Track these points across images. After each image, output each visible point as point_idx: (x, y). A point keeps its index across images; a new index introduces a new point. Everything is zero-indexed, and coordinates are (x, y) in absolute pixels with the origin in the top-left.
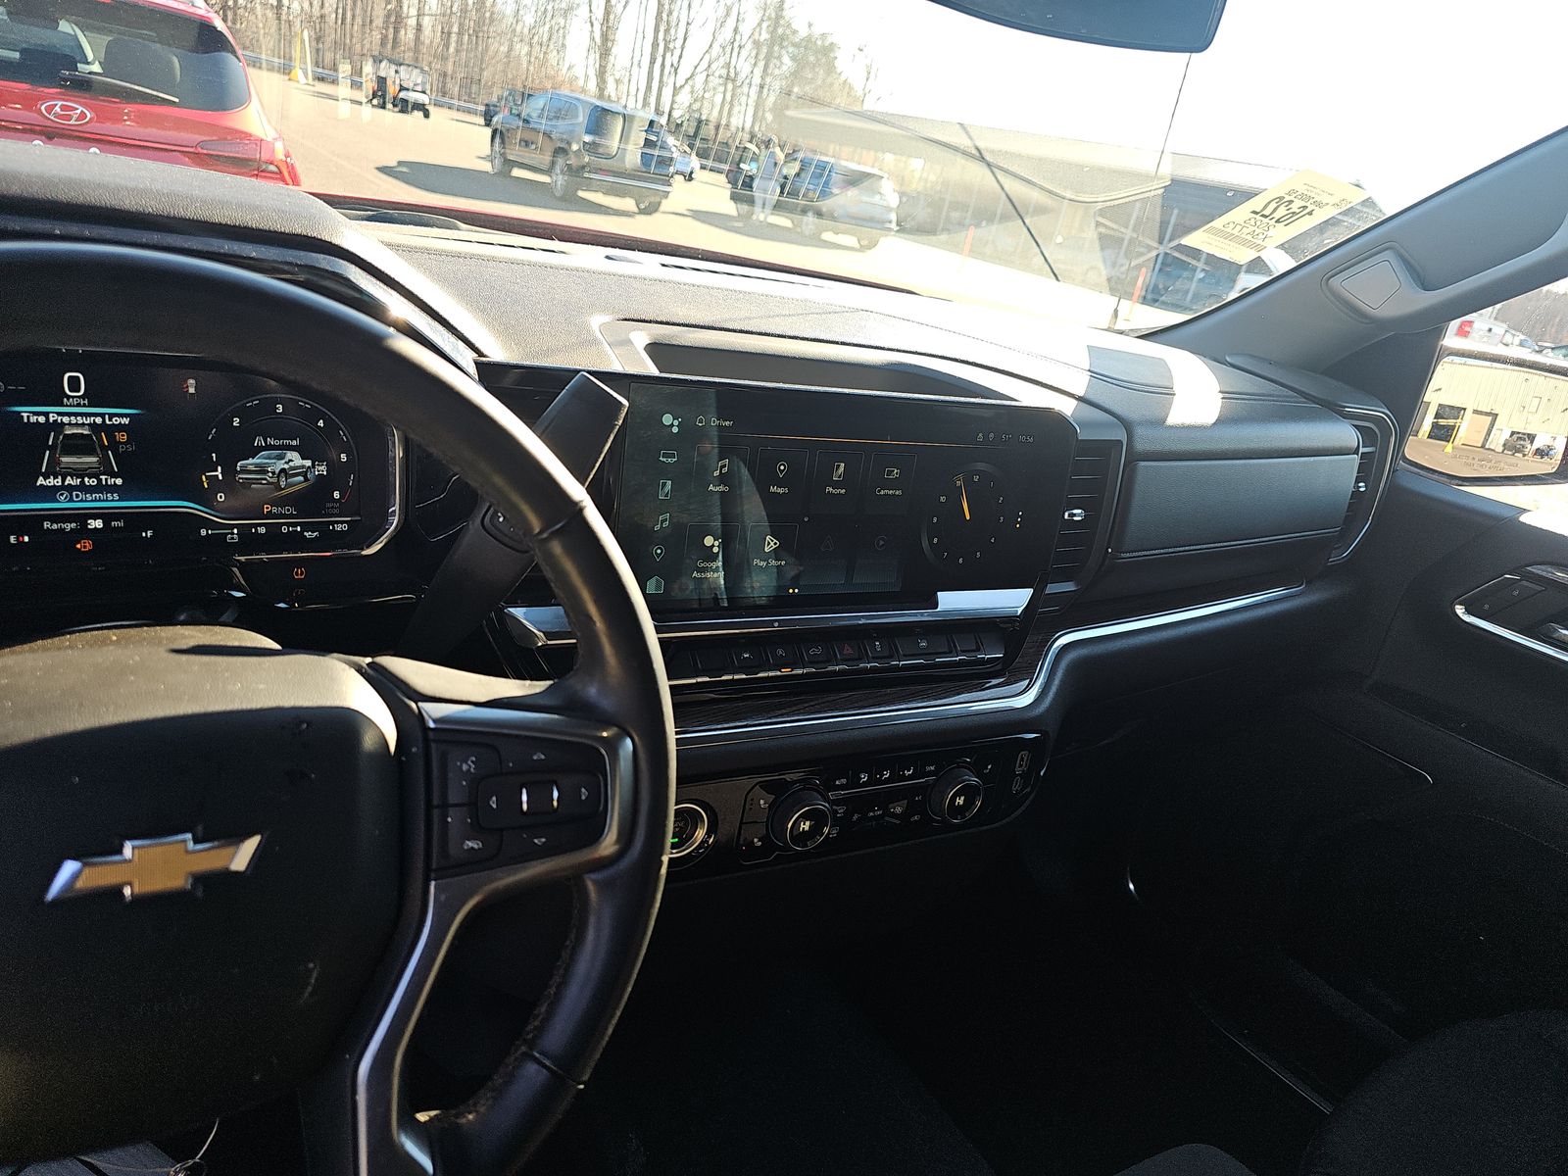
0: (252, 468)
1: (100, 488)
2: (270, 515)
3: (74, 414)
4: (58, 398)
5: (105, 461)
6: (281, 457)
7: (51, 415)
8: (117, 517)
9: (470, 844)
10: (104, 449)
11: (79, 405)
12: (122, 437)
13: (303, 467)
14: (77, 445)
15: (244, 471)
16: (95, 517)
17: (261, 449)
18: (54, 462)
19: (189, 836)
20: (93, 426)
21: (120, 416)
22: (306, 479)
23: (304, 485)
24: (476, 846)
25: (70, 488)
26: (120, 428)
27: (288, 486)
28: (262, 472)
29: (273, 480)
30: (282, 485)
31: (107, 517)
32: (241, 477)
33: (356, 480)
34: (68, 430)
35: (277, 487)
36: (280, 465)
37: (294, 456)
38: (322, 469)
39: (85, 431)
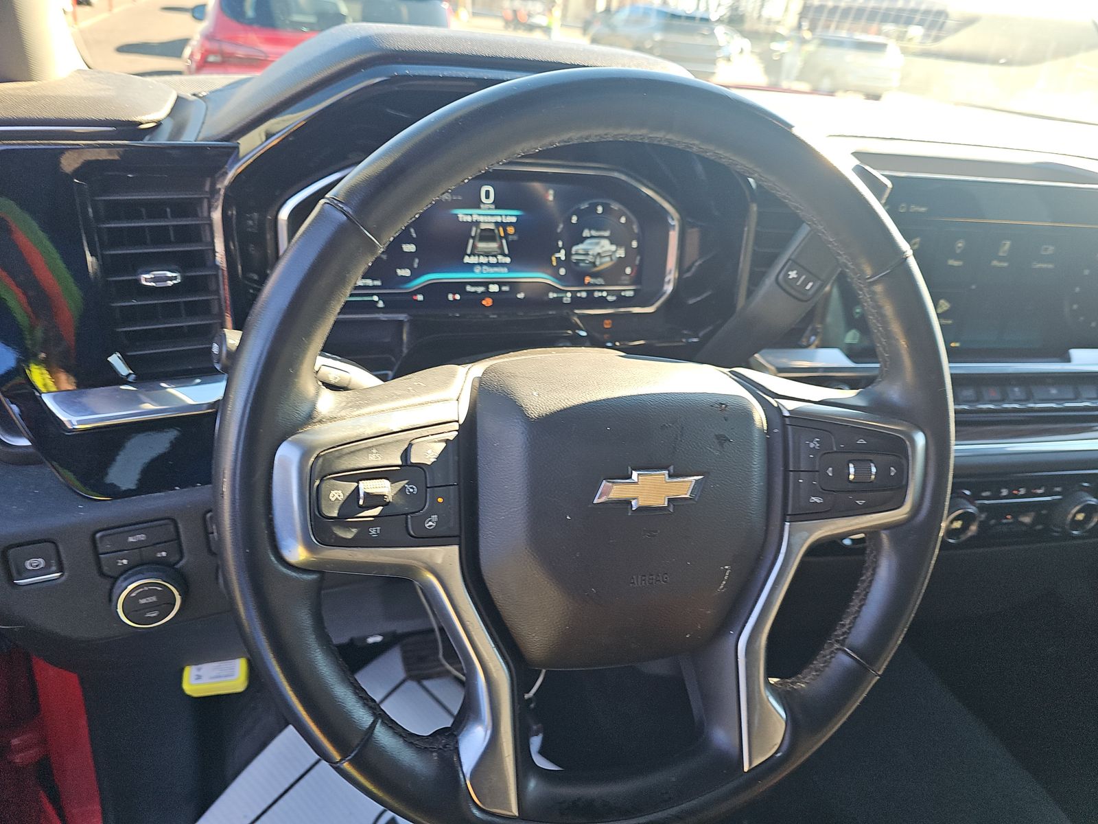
0: (581, 252)
1: (498, 264)
2: (589, 284)
3: (486, 215)
4: (477, 204)
5: (501, 247)
6: (597, 244)
7: (474, 216)
8: (505, 284)
9: (814, 499)
10: (501, 238)
11: (489, 209)
12: (511, 230)
13: (609, 251)
14: (488, 236)
15: (577, 254)
16: (493, 283)
17: (587, 238)
18: (474, 246)
19: (666, 472)
20: (497, 223)
21: (510, 216)
22: (612, 260)
23: (610, 264)
24: (818, 501)
25: (481, 264)
26: (510, 224)
27: (601, 264)
28: (587, 254)
29: (592, 260)
30: (597, 263)
31: (500, 284)
32: (574, 258)
33: (641, 260)
34: (483, 226)
35: (594, 264)
36: (598, 250)
37: (606, 243)
38: (621, 253)
39: (492, 227)
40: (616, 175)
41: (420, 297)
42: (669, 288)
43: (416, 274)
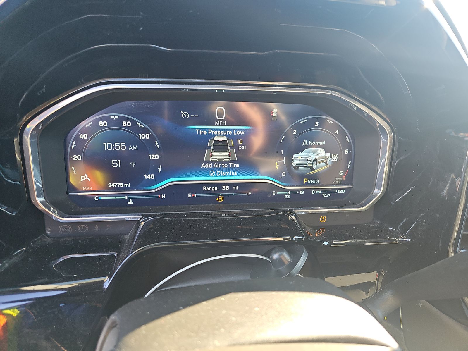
0: (300, 158)
1: (229, 169)
2: (307, 184)
3: (220, 130)
4: (213, 121)
5: (232, 155)
6: (315, 152)
7: (209, 130)
8: (235, 184)
10: (232, 148)
11: (222, 125)
12: (241, 142)
13: (325, 157)
14: (221, 146)
15: (296, 160)
16: (226, 184)
17: (306, 147)
18: (209, 155)
20: (228, 136)
21: (240, 130)
22: (326, 164)
23: (325, 167)
25: (216, 169)
26: (240, 137)
27: (317, 168)
28: (305, 160)
29: (310, 165)
30: (314, 167)
31: (231, 185)
32: (294, 163)
33: (353, 165)
34: (217, 138)
35: (312, 168)
36: (314, 156)
37: (322, 151)
38: (335, 158)
39: (224, 138)
40: (331, 93)
41: (163, 196)
42: (378, 192)
43: (160, 178)
